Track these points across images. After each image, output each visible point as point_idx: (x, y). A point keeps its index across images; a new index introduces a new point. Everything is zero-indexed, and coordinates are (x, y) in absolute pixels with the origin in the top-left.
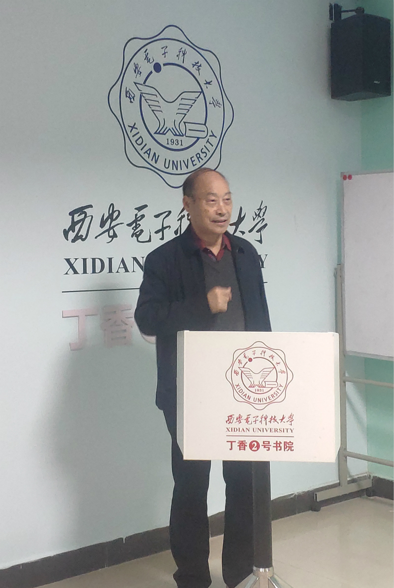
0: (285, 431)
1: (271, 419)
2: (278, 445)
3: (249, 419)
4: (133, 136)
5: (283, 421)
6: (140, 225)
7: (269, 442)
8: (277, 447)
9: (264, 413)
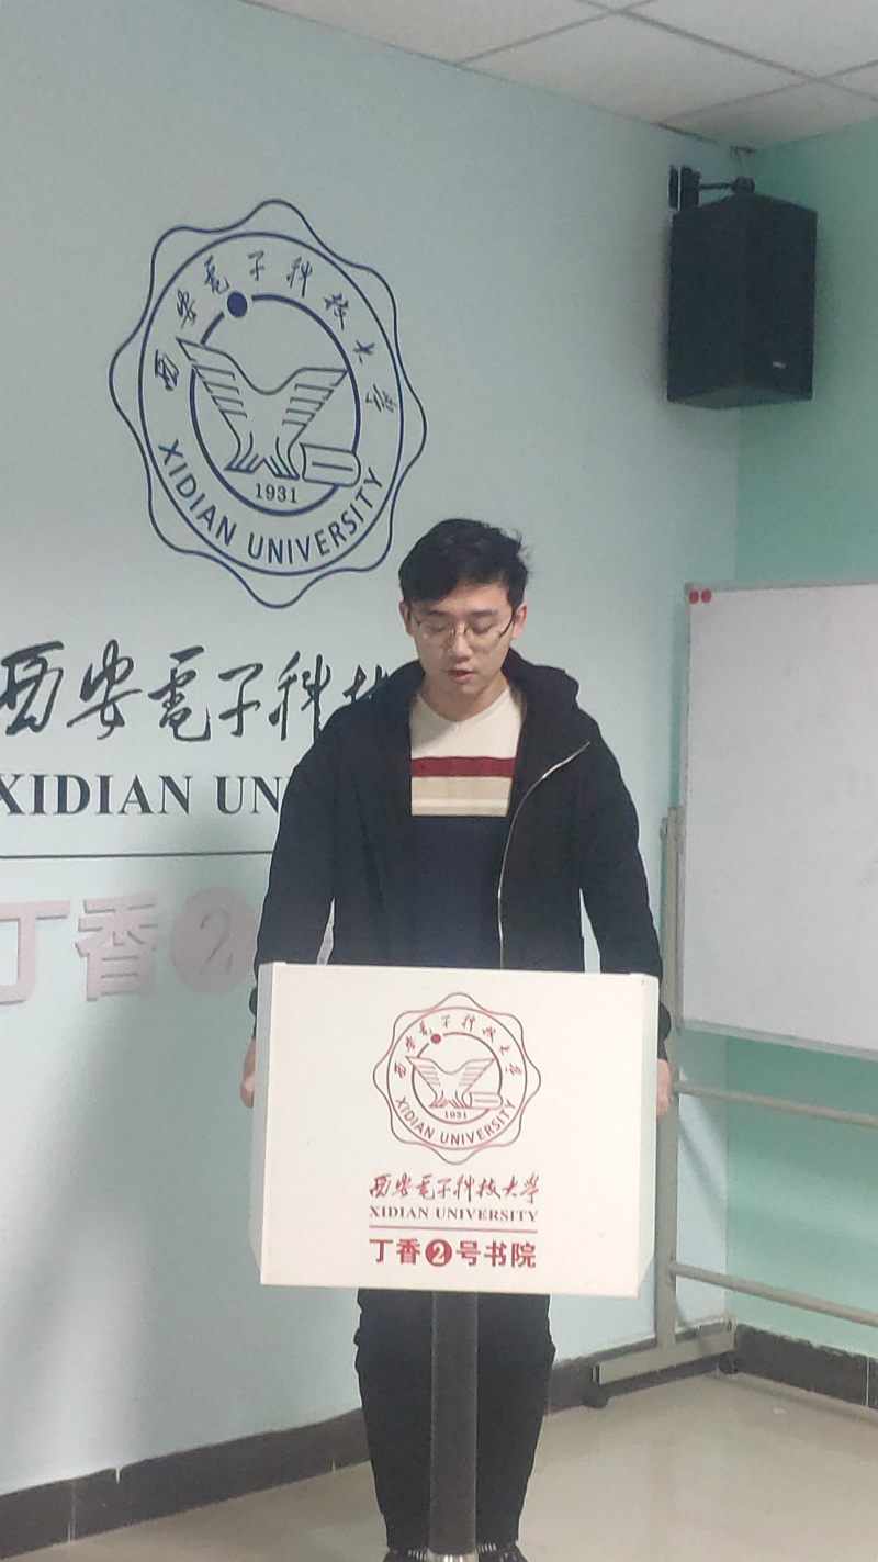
0: (517, 1216)
1: (482, 1187)
2: (496, 1252)
3: (428, 1187)
4: (171, 474)
5: (513, 1191)
6: (182, 697)
7: (475, 1245)
8: (494, 1257)
9: (466, 1171)
